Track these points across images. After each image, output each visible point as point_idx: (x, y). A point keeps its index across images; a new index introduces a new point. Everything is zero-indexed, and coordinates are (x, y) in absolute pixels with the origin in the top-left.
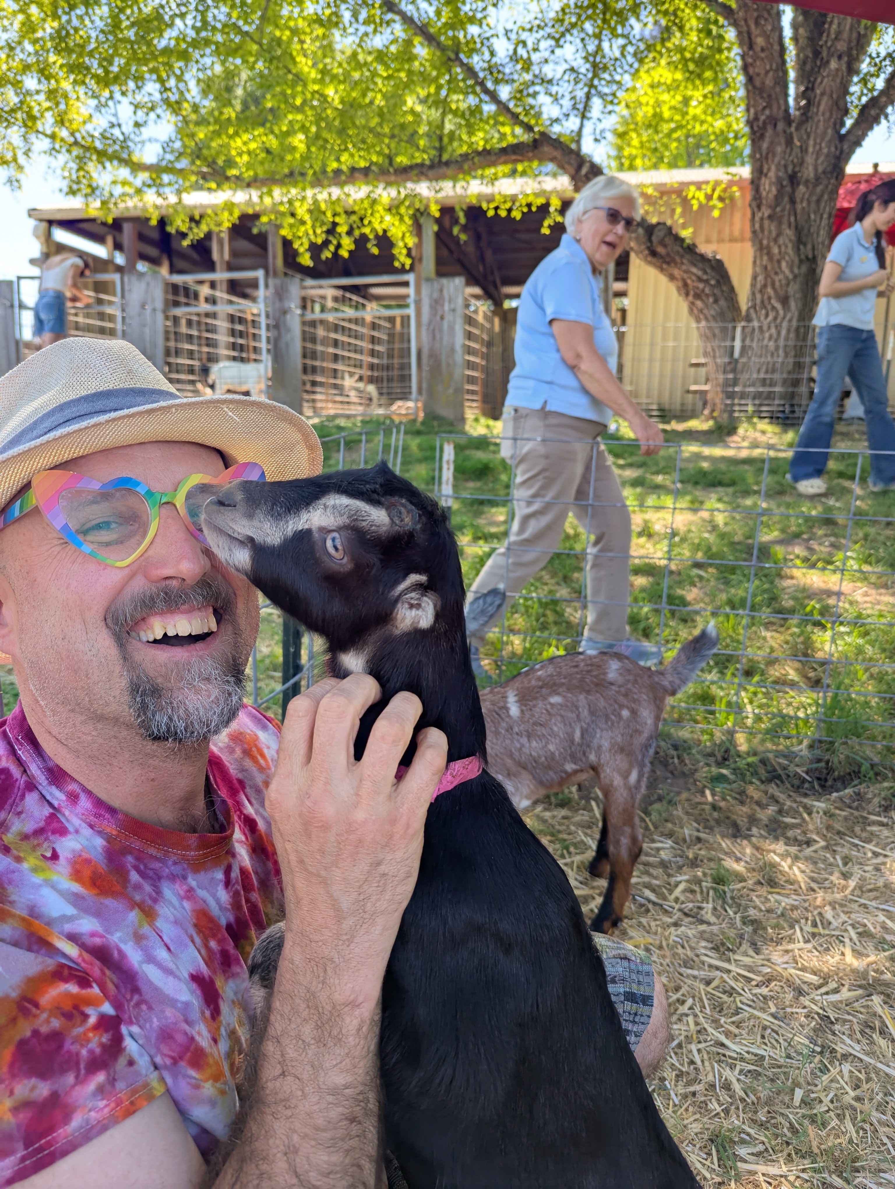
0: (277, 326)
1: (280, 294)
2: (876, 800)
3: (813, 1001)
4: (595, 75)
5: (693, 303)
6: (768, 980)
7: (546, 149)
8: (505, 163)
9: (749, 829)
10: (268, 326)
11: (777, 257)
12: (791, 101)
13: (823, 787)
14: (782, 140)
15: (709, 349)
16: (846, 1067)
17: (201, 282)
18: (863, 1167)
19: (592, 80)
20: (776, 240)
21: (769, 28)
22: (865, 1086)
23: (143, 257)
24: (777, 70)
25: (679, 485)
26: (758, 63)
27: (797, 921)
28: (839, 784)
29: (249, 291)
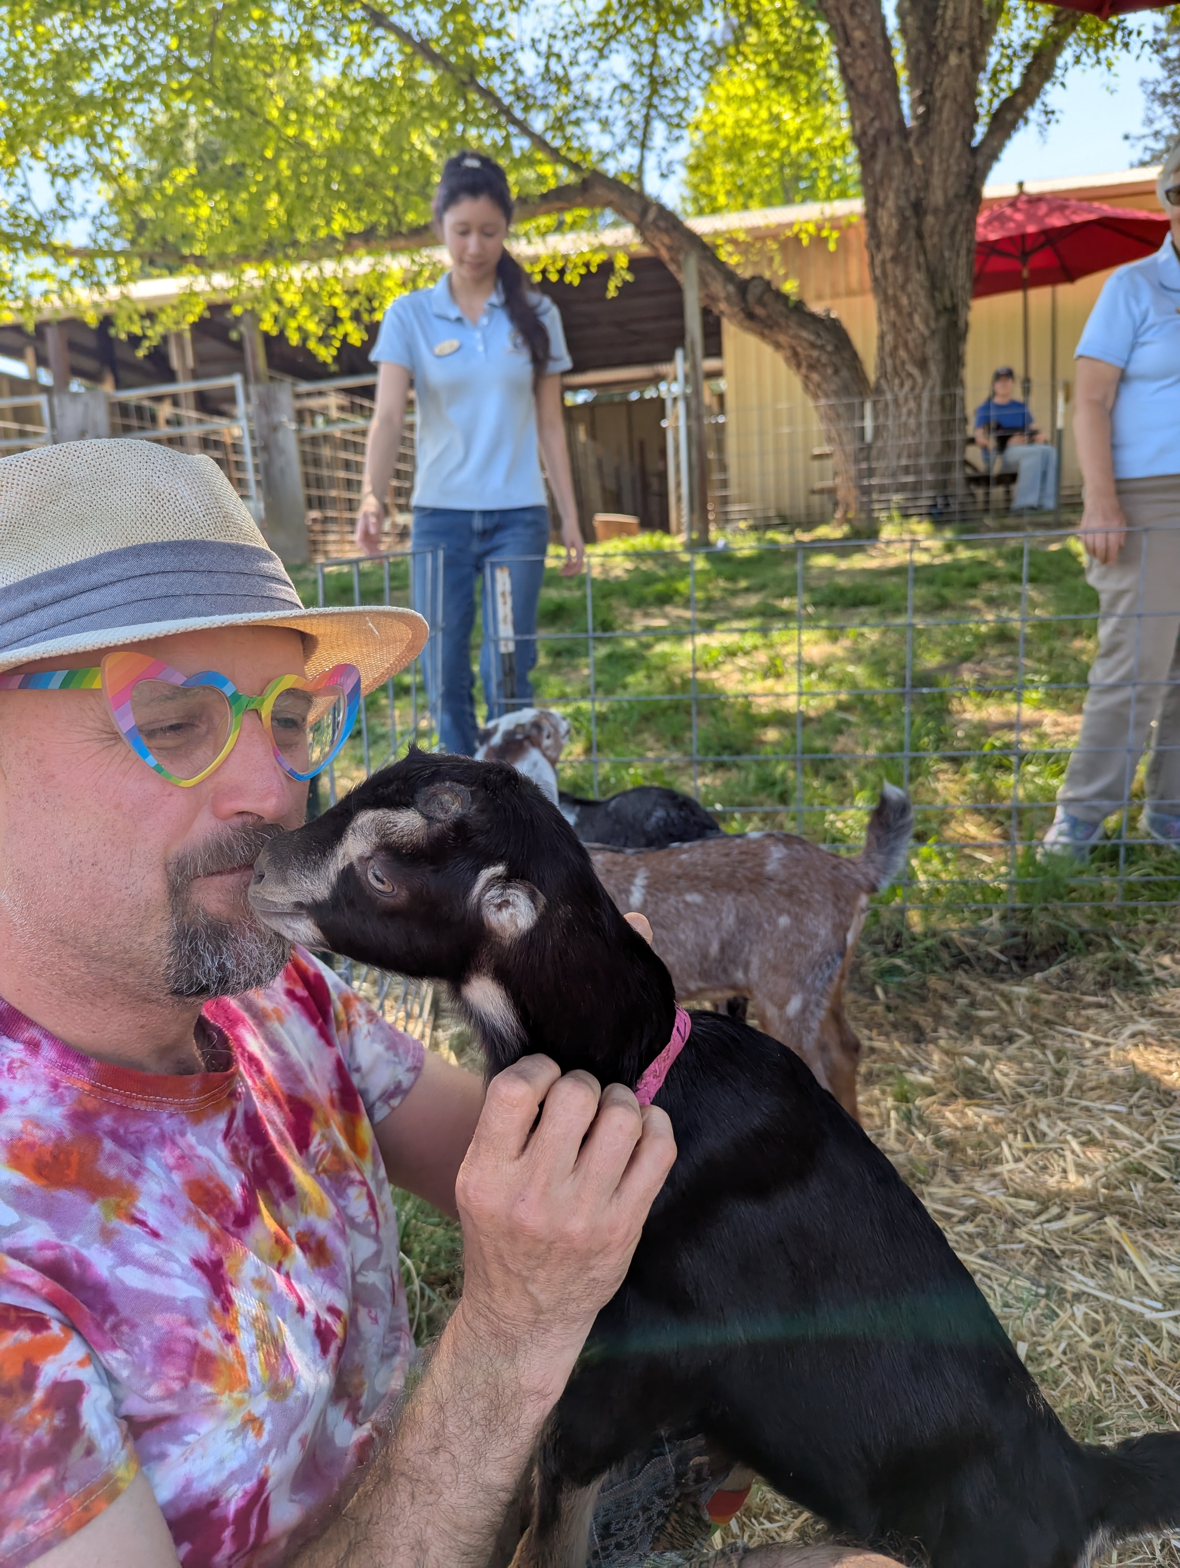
0: (266, 448)
1: (267, 405)
2: (1090, 977)
3: (1032, 1233)
4: (654, 92)
5: (807, 378)
6: (974, 1213)
7: (599, 191)
8: (548, 212)
9: (935, 1030)
10: (254, 451)
11: (907, 310)
12: (906, 109)
13: (1023, 967)
14: (899, 159)
15: (834, 434)
16: (1080, 1310)
17: (159, 399)
18: (1108, 1427)
19: (650, 98)
20: (903, 288)
21: (868, 18)
22: (1104, 1329)
23: (77, 372)
24: (883, 71)
25: (810, 610)
26: (859, 62)
27: (1004, 1137)
28: (1043, 962)
29: (225, 407)
